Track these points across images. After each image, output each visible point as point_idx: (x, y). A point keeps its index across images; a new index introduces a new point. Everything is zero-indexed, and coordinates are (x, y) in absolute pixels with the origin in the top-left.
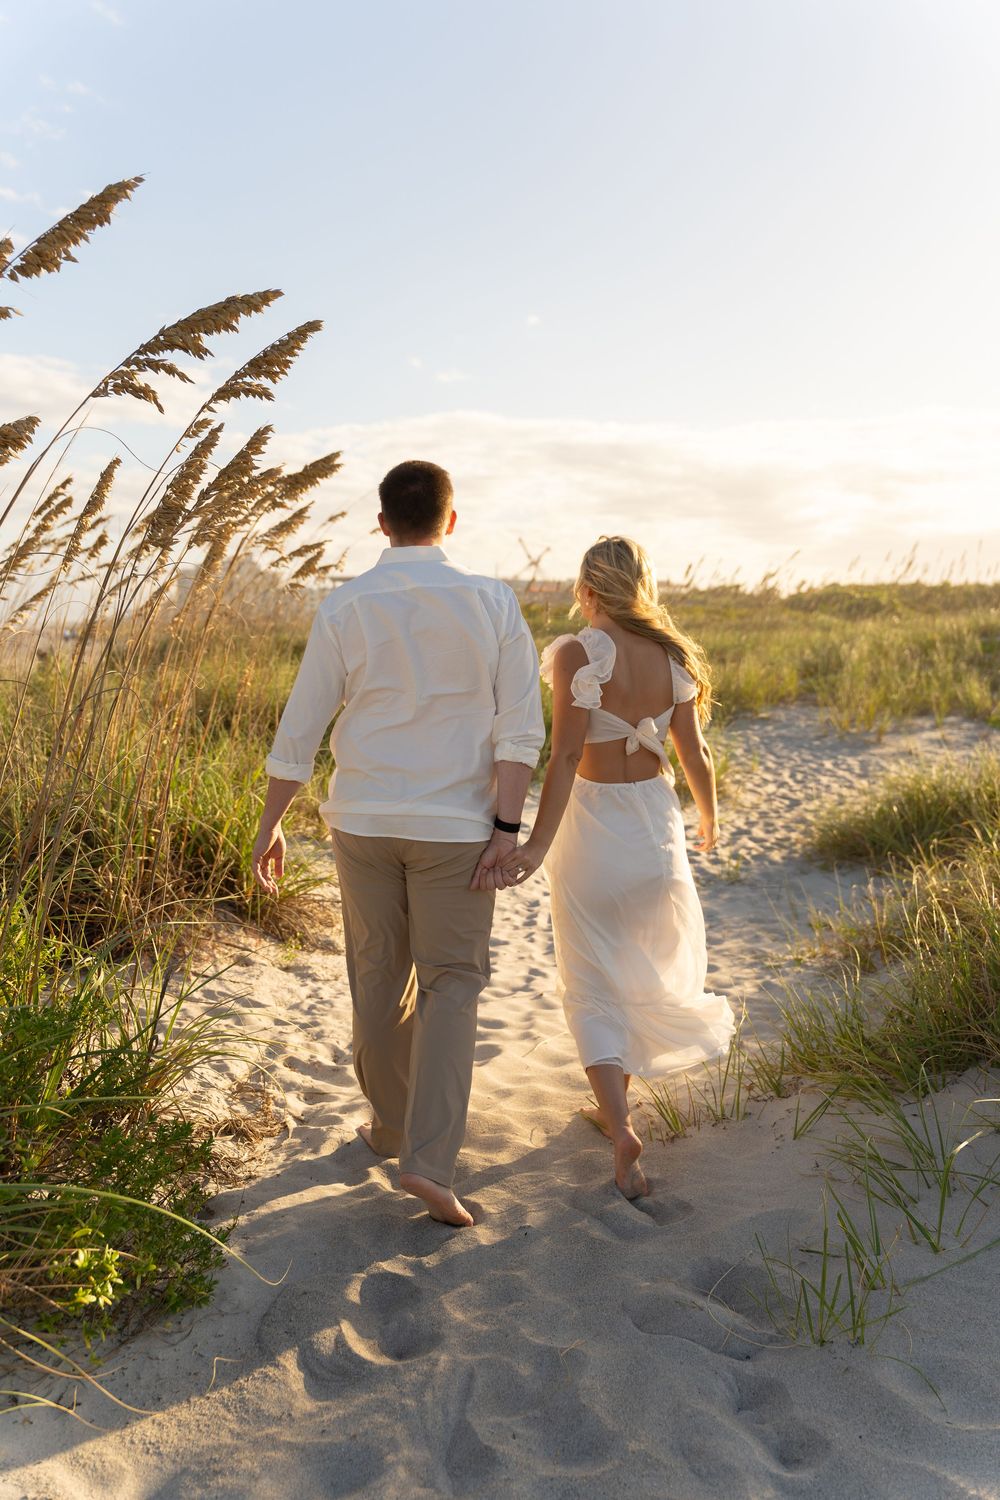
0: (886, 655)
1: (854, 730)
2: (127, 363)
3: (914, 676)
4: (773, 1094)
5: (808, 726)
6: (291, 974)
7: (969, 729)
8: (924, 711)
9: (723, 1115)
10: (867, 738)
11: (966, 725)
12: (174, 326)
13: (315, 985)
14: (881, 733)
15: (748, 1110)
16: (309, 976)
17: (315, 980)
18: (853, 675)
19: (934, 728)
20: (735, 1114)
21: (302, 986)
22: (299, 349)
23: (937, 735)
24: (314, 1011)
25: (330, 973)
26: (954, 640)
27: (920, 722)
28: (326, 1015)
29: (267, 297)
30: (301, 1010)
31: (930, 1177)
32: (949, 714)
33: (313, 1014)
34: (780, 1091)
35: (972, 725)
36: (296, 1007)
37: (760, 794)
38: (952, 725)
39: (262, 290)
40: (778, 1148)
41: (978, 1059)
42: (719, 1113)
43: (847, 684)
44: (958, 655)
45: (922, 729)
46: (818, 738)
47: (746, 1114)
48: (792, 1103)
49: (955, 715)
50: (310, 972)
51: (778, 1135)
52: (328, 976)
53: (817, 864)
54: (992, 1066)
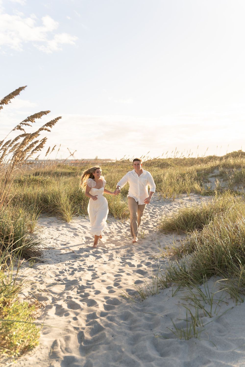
0: (173, 178)
1: (167, 198)
2: (21, 124)
3: (181, 183)
4: (165, 287)
5: (155, 197)
6: (32, 269)
7: (196, 197)
8: (184, 192)
9: (154, 293)
10: (171, 199)
11: (195, 195)
12: (30, 117)
13: (40, 271)
14: (174, 198)
15: (160, 291)
16: (37, 269)
17: (39, 270)
18: (165, 183)
19: (187, 196)
20: (157, 293)
21: (36, 271)
22: (57, 122)
23: (188, 198)
24: (41, 277)
25: (43, 268)
26: (190, 173)
27: (183, 195)
28: (45, 278)
29: (48, 112)
30: (38, 277)
31: (206, 301)
32: (190, 193)
33: (41, 278)
34: (167, 287)
35: (197, 195)
36: (36, 277)
37: (145, 215)
38: (192, 195)
39: (47, 110)
40: (169, 299)
41: (213, 274)
42: (153, 292)
43: (164, 186)
44: (191, 177)
45: (184, 197)
46: (158, 200)
47: (159, 292)
48: (171, 289)
49: (192, 193)
50: (37, 268)
51: (168, 296)
52: (42, 269)
53: (163, 233)
54: (217, 276)
